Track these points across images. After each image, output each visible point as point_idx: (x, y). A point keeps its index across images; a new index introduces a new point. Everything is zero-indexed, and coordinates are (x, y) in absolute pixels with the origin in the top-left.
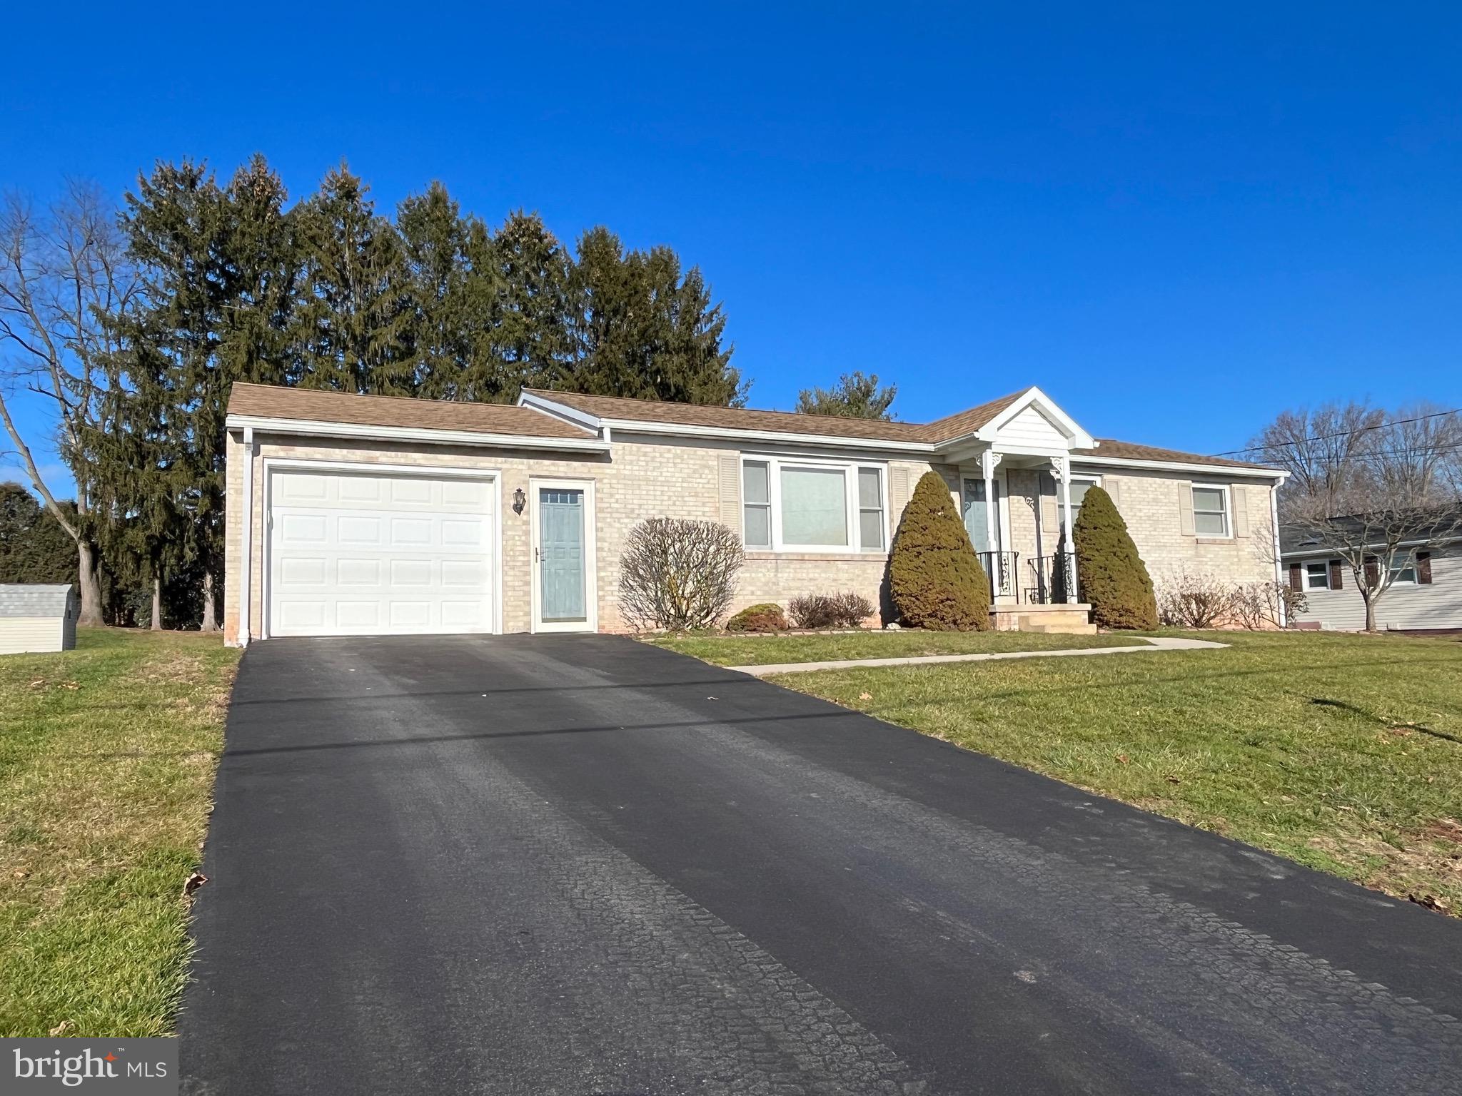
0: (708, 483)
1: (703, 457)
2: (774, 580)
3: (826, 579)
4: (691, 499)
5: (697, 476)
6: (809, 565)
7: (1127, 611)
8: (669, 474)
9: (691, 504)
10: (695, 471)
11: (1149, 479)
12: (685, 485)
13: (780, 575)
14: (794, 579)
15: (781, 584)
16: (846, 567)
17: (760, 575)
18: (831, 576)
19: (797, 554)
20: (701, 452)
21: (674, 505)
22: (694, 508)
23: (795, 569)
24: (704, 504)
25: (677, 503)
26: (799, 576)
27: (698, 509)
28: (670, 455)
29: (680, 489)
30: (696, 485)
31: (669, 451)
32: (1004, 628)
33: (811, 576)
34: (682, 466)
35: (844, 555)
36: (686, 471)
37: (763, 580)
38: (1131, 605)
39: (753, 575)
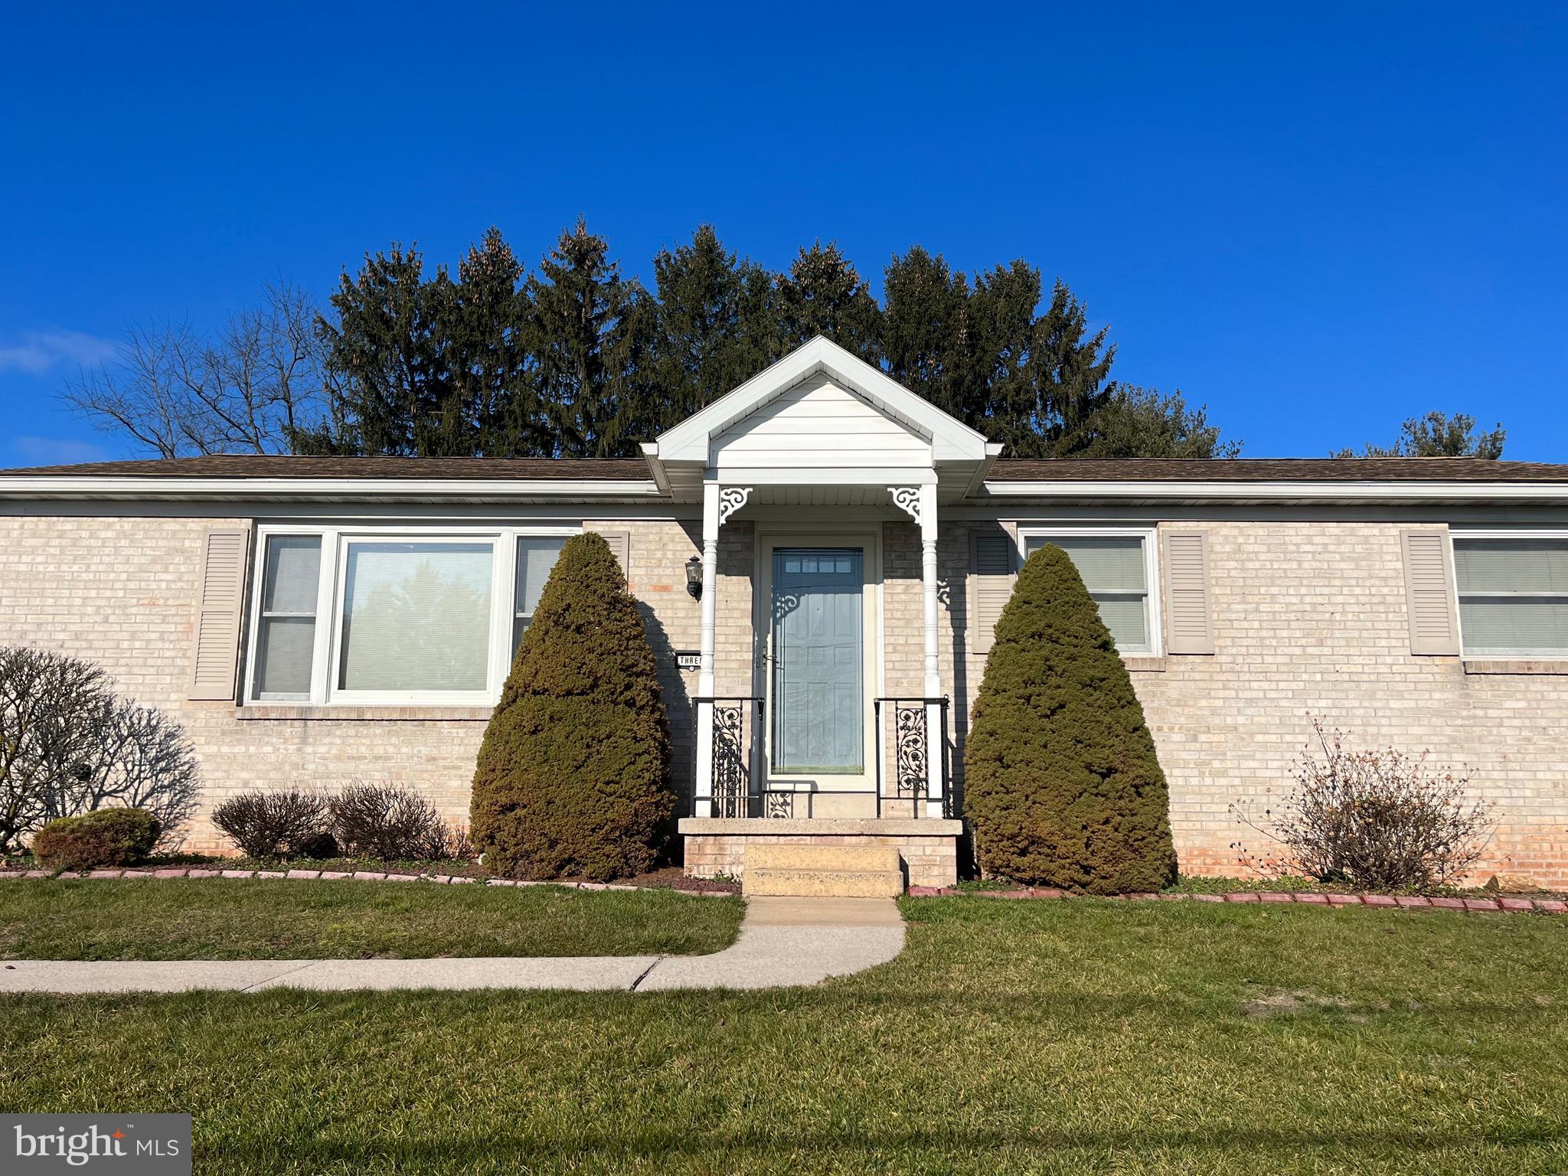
0: (180, 580)
1: (174, 532)
2: (295, 758)
3: (410, 757)
4: (142, 610)
5: (158, 567)
6: (377, 729)
7: (1035, 841)
8: (102, 568)
9: (139, 618)
10: (154, 561)
11: (1305, 528)
12: (131, 585)
13: (309, 749)
14: (338, 758)
15: (311, 767)
16: (461, 732)
17: (269, 749)
18: (424, 750)
19: (351, 709)
20: (170, 525)
21: (106, 621)
22: (145, 628)
23: (343, 738)
24: (165, 619)
25: (112, 619)
26: (351, 751)
27: (153, 628)
28: (110, 534)
29: (121, 594)
30: (154, 585)
31: (109, 526)
32: (707, 873)
33: (380, 751)
34: (131, 551)
35: (454, 709)
36: (136, 560)
37: (273, 758)
38: (1044, 829)
39: (252, 749)
